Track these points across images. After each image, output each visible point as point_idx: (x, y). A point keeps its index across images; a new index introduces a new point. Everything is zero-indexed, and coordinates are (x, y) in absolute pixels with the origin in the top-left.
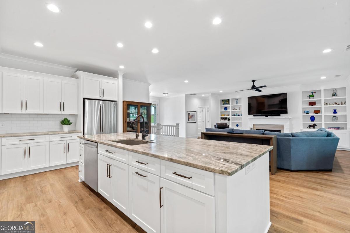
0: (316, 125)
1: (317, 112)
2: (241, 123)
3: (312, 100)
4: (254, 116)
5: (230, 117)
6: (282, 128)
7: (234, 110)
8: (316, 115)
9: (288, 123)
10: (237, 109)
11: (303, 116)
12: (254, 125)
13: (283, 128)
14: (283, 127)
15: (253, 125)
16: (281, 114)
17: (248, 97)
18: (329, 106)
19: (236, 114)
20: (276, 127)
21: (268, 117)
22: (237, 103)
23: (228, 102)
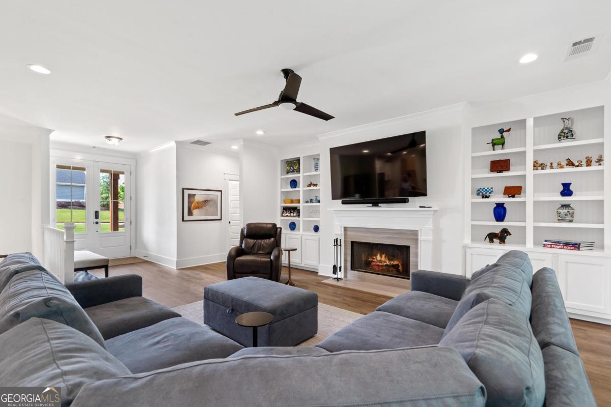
0: (510, 234)
1: (513, 191)
2: (319, 221)
3: (499, 153)
4: (343, 203)
5: (300, 206)
6: (413, 239)
7: (308, 188)
8: (512, 199)
9: (429, 226)
10: (316, 185)
11: (472, 203)
12: (346, 229)
14: (415, 237)
15: (342, 228)
16: (410, 199)
17: (331, 149)
18: (548, 171)
20: (397, 236)
21: (378, 206)
22: (316, 167)
23: (297, 167)
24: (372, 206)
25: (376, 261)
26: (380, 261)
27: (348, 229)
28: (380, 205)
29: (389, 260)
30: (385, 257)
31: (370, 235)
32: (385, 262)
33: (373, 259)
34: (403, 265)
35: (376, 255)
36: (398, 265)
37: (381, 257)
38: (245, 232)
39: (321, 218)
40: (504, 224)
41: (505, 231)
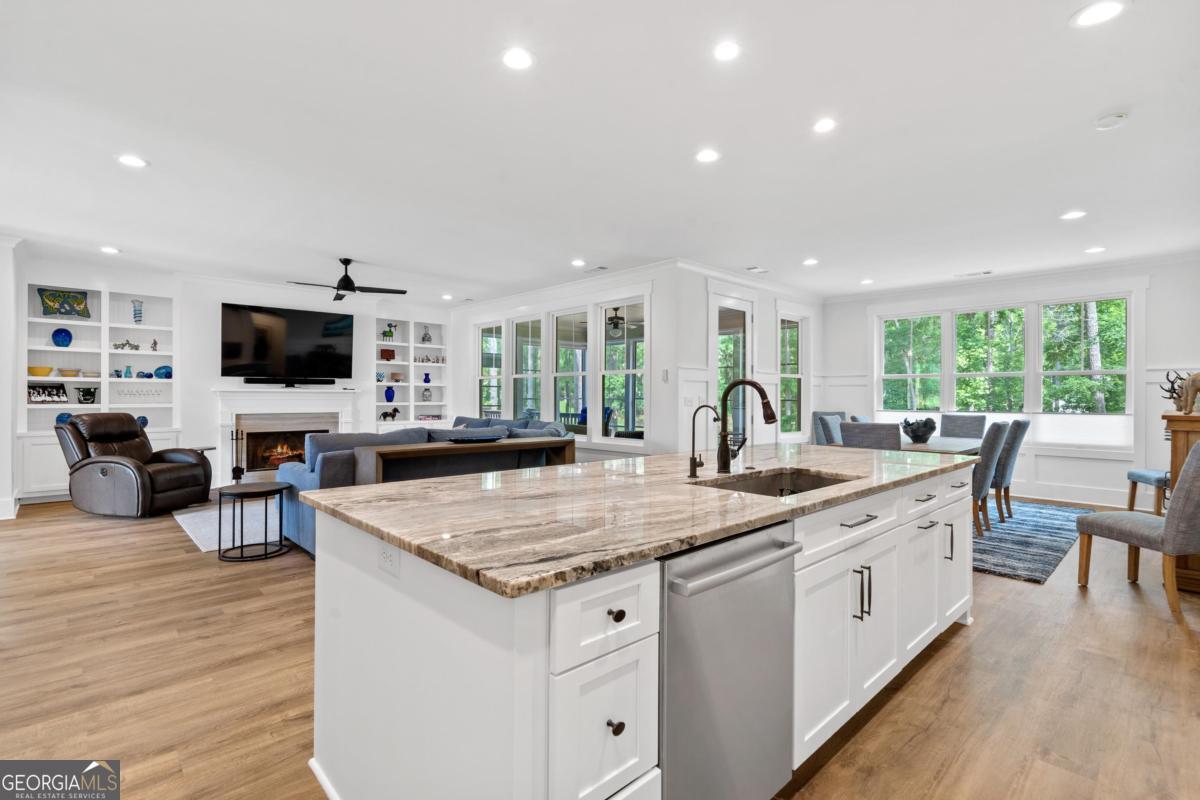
0: (397, 413)
1: (395, 377)
2: (171, 409)
3: (388, 344)
4: (248, 381)
5: (99, 383)
6: (332, 422)
7: (119, 351)
8: (397, 384)
9: (350, 408)
10: (136, 348)
11: (374, 387)
12: (238, 417)
13: (337, 423)
14: (335, 420)
15: (234, 417)
16: (337, 380)
17: (226, 307)
18: (419, 363)
19: (128, 367)
20: (312, 420)
21: (294, 387)
22: (138, 316)
23: (82, 306)
24: (286, 387)
25: (275, 454)
26: (282, 454)
27: (241, 417)
28: (296, 386)
29: (292, 450)
30: (287, 447)
32: (287, 453)
33: (271, 452)
35: (276, 447)
38: (84, 432)
39: (177, 404)
40: (394, 404)
41: (396, 410)
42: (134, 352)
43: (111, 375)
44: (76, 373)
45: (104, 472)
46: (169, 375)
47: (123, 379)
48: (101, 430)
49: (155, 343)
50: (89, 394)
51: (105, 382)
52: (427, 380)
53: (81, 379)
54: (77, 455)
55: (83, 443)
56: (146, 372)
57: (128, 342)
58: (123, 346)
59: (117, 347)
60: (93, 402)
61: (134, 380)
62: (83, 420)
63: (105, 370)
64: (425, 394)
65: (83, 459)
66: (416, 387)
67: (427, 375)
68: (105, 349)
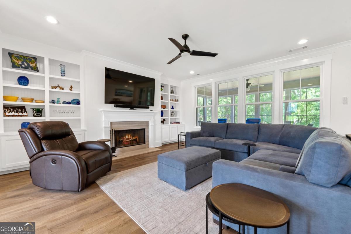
1: (163, 107)
3: (162, 94)
4: (116, 106)
5: (44, 106)
7: (54, 90)
8: (164, 110)
10: (63, 89)
15: (110, 123)
17: (107, 70)
19: (58, 99)
20: (140, 125)
21: (133, 109)
22: (63, 73)
23: (34, 65)
24: (130, 109)
25: (125, 139)
26: (128, 139)
27: (113, 123)
28: (134, 109)
29: (133, 137)
30: (131, 136)
31: (127, 125)
32: (130, 139)
33: (124, 138)
34: (139, 138)
35: (126, 136)
36: (136, 139)
37: (128, 136)
38: (39, 134)
39: (82, 118)
40: (163, 117)
41: (164, 120)
42: (61, 91)
43: (50, 102)
44: (32, 100)
45: (54, 161)
46: (78, 103)
47: (56, 104)
48: (49, 132)
49: (71, 87)
50: (39, 112)
51: (47, 105)
52: (173, 108)
53: (34, 103)
54: (34, 149)
55: (38, 141)
56: (67, 102)
57: (58, 86)
58: (56, 87)
59: (53, 87)
60: (41, 116)
61: (62, 105)
62: (37, 126)
63: (47, 99)
64: (172, 114)
65: (39, 152)
66: (170, 111)
67: (173, 106)
68: (47, 89)
